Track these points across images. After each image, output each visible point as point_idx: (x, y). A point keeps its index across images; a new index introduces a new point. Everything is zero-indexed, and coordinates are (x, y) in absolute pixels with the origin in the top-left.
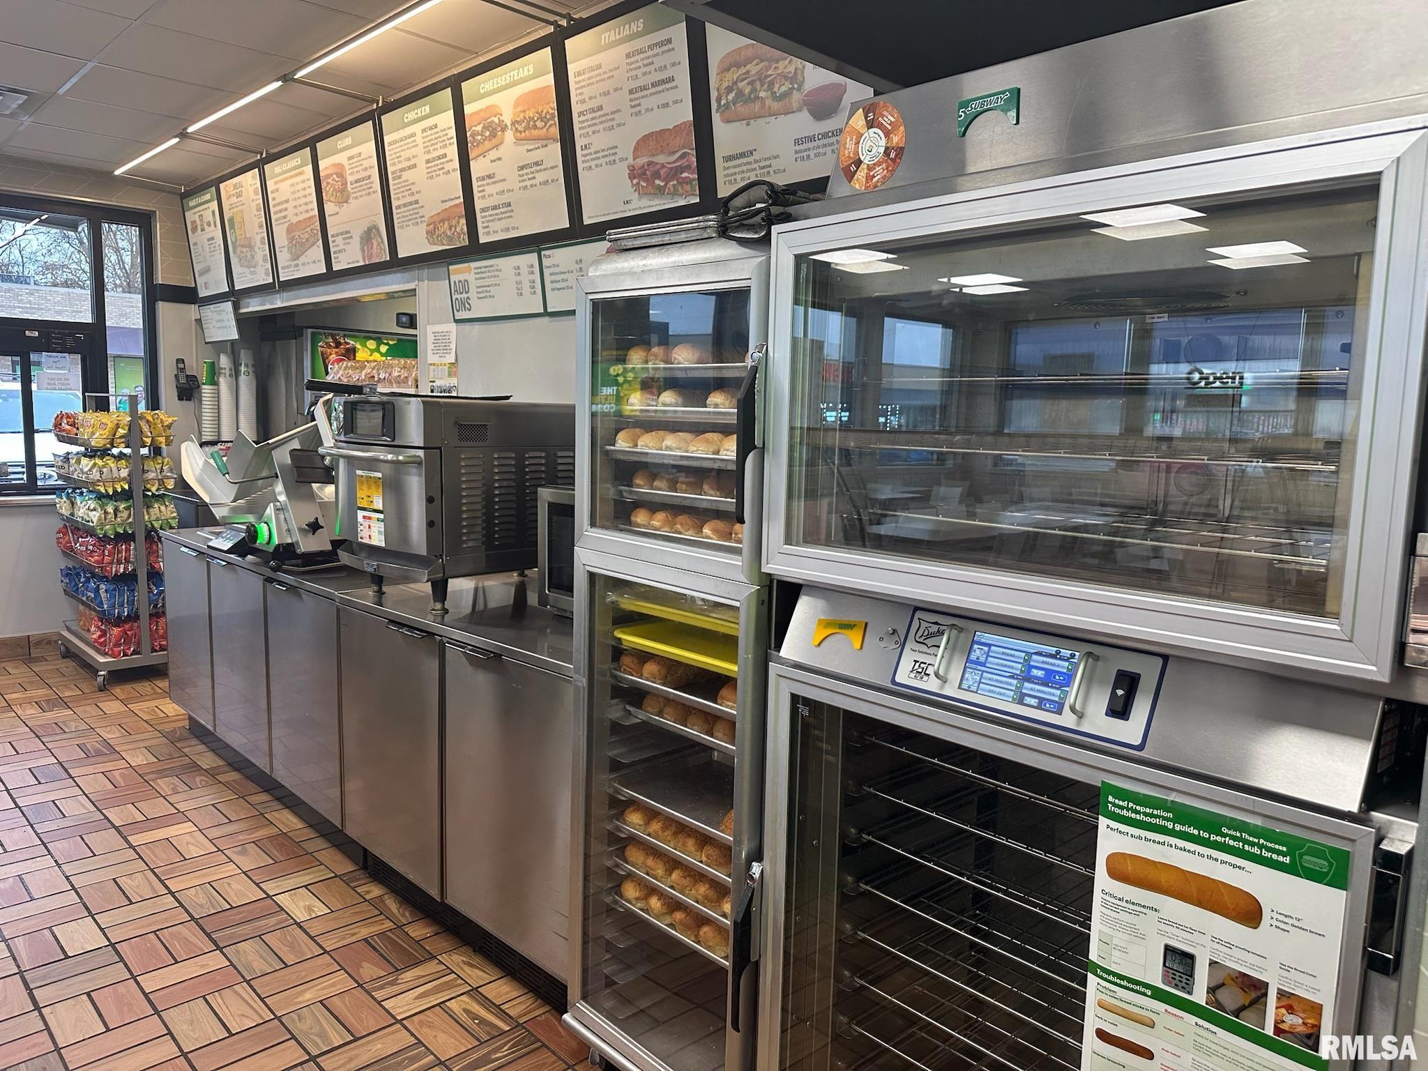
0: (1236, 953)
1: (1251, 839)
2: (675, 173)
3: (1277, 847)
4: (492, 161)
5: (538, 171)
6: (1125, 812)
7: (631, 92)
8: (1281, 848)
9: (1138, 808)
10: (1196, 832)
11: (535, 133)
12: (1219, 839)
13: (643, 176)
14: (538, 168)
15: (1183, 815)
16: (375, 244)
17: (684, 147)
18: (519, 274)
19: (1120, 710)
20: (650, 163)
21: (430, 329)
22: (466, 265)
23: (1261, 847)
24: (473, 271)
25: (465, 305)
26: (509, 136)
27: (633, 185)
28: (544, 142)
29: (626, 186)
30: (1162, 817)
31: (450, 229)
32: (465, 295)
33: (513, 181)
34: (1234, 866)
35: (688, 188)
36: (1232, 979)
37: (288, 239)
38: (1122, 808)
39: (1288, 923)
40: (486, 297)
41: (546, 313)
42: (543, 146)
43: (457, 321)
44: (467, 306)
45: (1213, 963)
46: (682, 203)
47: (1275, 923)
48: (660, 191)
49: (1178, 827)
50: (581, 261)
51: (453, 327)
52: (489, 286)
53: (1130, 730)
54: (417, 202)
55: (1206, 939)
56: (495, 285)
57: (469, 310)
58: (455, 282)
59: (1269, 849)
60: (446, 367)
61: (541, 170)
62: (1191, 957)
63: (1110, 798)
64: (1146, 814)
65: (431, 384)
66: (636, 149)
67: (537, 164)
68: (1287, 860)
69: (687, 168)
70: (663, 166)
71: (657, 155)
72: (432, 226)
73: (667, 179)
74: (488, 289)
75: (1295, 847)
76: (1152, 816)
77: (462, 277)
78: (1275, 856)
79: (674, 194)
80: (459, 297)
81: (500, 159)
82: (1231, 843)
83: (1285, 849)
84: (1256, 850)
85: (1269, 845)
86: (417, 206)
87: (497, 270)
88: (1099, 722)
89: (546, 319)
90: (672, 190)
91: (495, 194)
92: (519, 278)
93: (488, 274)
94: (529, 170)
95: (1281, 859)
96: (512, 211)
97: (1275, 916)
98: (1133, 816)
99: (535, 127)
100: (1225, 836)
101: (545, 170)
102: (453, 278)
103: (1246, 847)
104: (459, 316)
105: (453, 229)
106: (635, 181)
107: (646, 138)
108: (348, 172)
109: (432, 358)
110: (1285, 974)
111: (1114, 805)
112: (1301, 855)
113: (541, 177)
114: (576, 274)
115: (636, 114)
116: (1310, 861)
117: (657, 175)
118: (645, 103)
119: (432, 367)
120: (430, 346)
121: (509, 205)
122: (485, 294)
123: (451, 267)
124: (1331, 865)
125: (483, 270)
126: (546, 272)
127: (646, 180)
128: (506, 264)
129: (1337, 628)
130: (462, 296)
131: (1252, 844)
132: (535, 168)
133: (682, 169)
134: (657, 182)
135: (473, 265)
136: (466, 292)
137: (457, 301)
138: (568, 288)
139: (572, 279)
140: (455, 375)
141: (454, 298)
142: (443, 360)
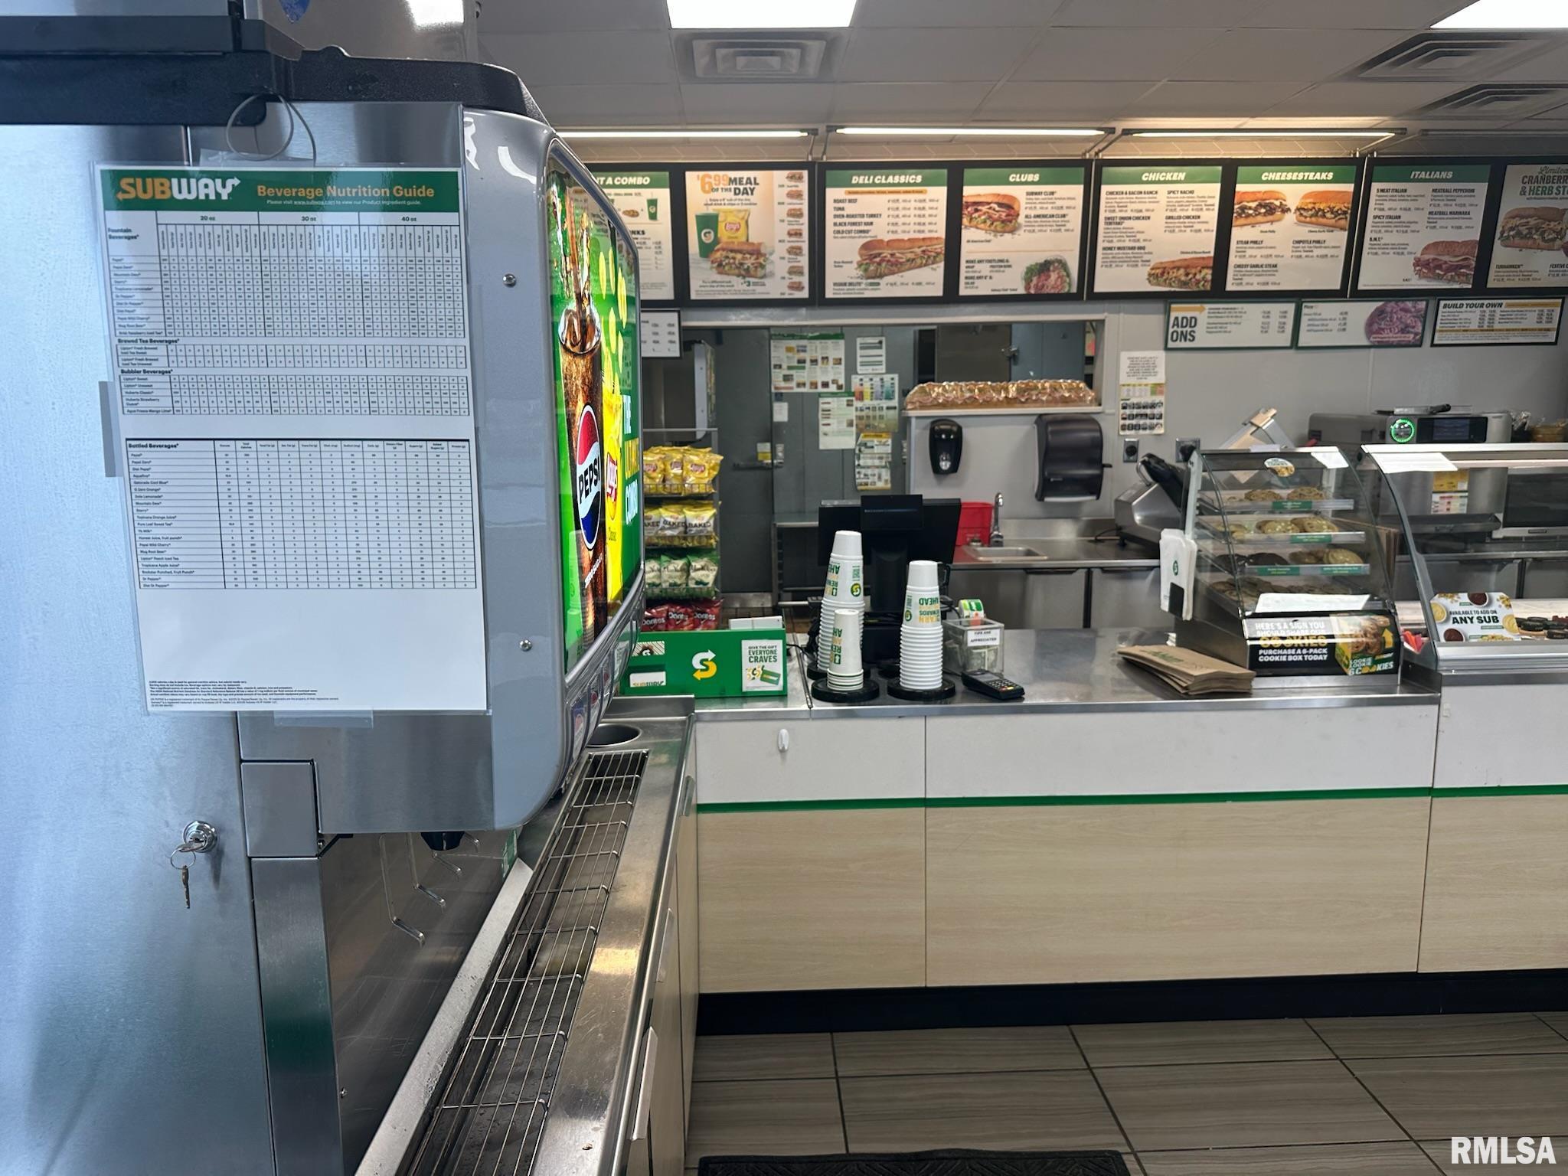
2: (1455, 268)
4: (1262, 232)
5: (1316, 247)
7: (1430, 213)
11: (1324, 221)
13: (1423, 266)
14: (1318, 245)
16: (1054, 276)
17: (1467, 254)
18: (1265, 317)
20: (1434, 260)
21: (1125, 356)
22: (1199, 306)
24: (1205, 311)
25: (1183, 337)
26: (1291, 217)
27: (1415, 270)
28: (1331, 229)
29: (1410, 271)
31: (1187, 275)
32: (1188, 329)
33: (1286, 250)
35: (1464, 279)
37: (861, 256)
40: (1220, 332)
42: (1328, 231)
43: (1167, 349)
44: (1188, 338)
46: (1456, 286)
48: (1439, 278)
51: (1161, 355)
52: (1226, 324)
54: (1143, 248)
56: (1232, 324)
57: (1193, 340)
58: (1177, 318)
60: (1149, 388)
61: (1321, 247)
65: (1123, 402)
66: (1426, 248)
67: (1318, 242)
69: (1467, 267)
70: (1446, 263)
71: (1443, 255)
72: (1159, 271)
73: (1448, 270)
74: (1224, 326)
77: (1189, 315)
79: (1452, 280)
81: (1273, 232)
86: (1142, 251)
87: (1240, 312)
89: (1292, 352)
90: (1449, 277)
91: (1259, 256)
92: (1266, 320)
93: (1224, 315)
94: (1306, 245)
96: (1277, 271)
99: (1324, 216)
101: (1325, 247)
102: (1173, 315)
104: (1171, 344)
105: (1190, 276)
106: (1417, 268)
107: (1436, 244)
108: (1023, 205)
109: (1124, 379)
113: (1317, 252)
114: (1338, 322)
115: (1431, 228)
117: (1439, 267)
118: (1441, 223)
119: (1126, 388)
120: (1124, 370)
121: (1275, 266)
123: (1172, 306)
126: (1304, 319)
127: (1429, 270)
128: (1254, 310)
130: (1184, 330)
132: (1314, 244)
133: (1462, 267)
134: (1438, 271)
135: (1207, 306)
136: (1191, 327)
137: (1175, 335)
138: (1327, 330)
139: (1334, 325)
140: (1161, 393)
141: (1171, 330)
142: (1144, 382)
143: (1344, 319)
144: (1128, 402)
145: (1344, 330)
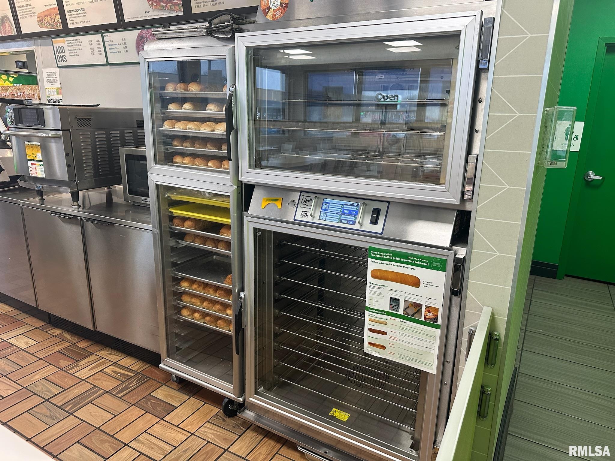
0: (412, 296)
1: (417, 259)
3: (425, 261)
6: (376, 256)
8: (426, 261)
9: (381, 254)
10: (400, 259)
12: (407, 261)
15: (395, 254)
16: (7, 26)
18: (92, 44)
19: (374, 222)
21: (45, 71)
22: (62, 39)
23: (420, 261)
24: (66, 42)
25: (63, 59)
27: (149, 4)
29: (146, 5)
30: (389, 256)
31: (51, 20)
32: (63, 54)
34: (412, 269)
35: (177, 8)
36: (411, 305)
38: (376, 254)
39: (428, 284)
40: (75, 55)
41: (108, 64)
43: (59, 67)
44: (64, 59)
45: (405, 301)
46: (175, 15)
47: (424, 285)
48: (163, 8)
49: (394, 258)
50: (125, 39)
51: (57, 69)
52: (76, 50)
53: (378, 228)
54: (30, 5)
55: (403, 294)
56: (79, 49)
57: (66, 61)
58: (56, 47)
59: (422, 262)
60: (55, 90)
62: (399, 300)
63: (372, 252)
64: (383, 255)
65: (47, 98)
68: (428, 265)
72: (40, 18)
73: (166, 3)
74: (75, 51)
75: (430, 260)
76: (385, 256)
77: (60, 45)
78: (424, 264)
79: (171, 10)
80: (59, 55)
82: (411, 261)
83: (427, 261)
84: (418, 263)
85: (422, 260)
86: (31, 7)
87: (79, 42)
88: (368, 227)
89: (108, 67)
90: (169, 8)
91: (75, 4)
92: (92, 46)
93: (74, 44)
95: (426, 264)
96: (85, 13)
97: (424, 283)
98: (380, 256)
100: (408, 259)
102: (55, 45)
103: (416, 262)
104: (61, 64)
105: (53, 20)
109: (47, 85)
110: (427, 300)
111: (373, 253)
112: (432, 263)
114: (122, 46)
116: (435, 264)
119: (47, 90)
120: (45, 79)
121: (84, 10)
122: (73, 54)
123: (53, 40)
124: (441, 264)
125: (72, 42)
126: (106, 44)
128: (85, 40)
129: (444, 188)
130: (61, 54)
131: (417, 261)
134: (162, 4)
135: (66, 39)
136: (63, 53)
137: (58, 57)
138: (119, 52)
139: (121, 48)
140: (61, 93)
141: (56, 55)
142: (54, 87)
143: (125, 43)
144: (49, 98)
145: (127, 51)
